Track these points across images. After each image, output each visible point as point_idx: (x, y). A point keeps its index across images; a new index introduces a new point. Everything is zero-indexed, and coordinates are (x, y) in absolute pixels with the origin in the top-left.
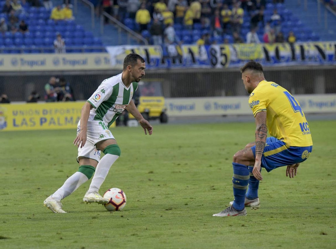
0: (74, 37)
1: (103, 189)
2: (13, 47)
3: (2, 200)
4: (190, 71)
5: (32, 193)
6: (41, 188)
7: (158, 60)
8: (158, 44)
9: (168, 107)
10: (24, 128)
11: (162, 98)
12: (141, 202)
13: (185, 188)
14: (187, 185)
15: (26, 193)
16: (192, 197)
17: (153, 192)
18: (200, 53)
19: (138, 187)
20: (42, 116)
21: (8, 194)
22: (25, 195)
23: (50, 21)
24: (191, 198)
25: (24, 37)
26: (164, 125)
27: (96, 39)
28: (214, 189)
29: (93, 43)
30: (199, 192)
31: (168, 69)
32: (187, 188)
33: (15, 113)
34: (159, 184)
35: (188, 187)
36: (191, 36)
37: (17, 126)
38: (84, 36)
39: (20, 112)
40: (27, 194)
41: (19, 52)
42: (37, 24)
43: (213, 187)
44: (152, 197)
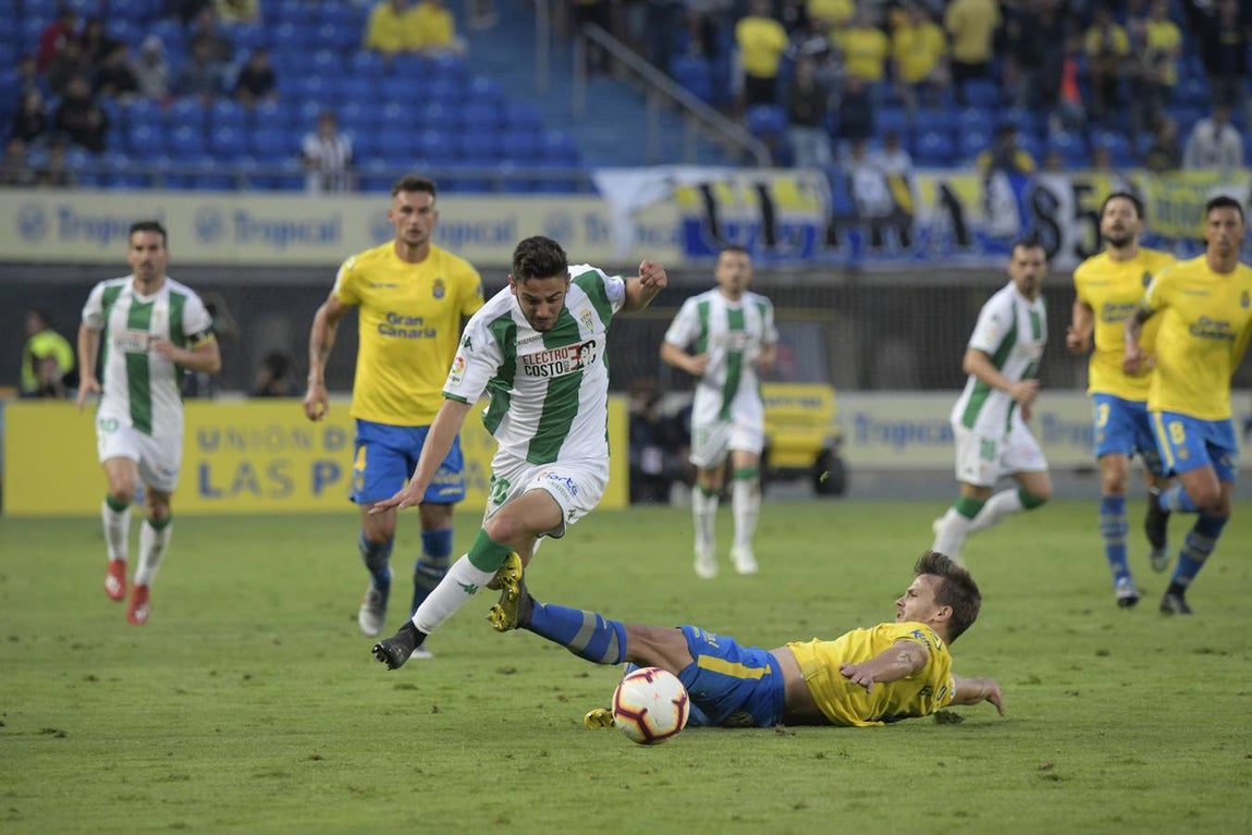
0: (460, 127)
1: (586, 767)
2: (207, 165)
3: (164, 801)
4: (947, 279)
5: (288, 776)
6: (323, 754)
7: (809, 231)
8: (815, 165)
9: (850, 432)
10: (245, 502)
11: (823, 392)
12: (747, 822)
13: (929, 771)
14: (939, 759)
15: (262, 776)
16: (963, 809)
17: (794, 782)
18: (988, 204)
19: (733, 761)
20: (319, 453)
21: (187, 778)
22: (259, 785)
23: (363, 59)
24: (959, 814)
25: (252, 122)
26: (829, 506)
27: (554, 137)
28: (1055, 778)
29: (538, 155)
30: (992, 788)
31: (852, 270)
32: (940, 769)
33: (207, 441)
34: (819, 750)
35: (942, 764)
36: (955, 134)
37: (217, 493)
38: (503, 126)
39: (232, 436)
40: (266, 781)
41: (230, 184)
42: (310, 71)
43: (1050, 767)
44: (795, 803)
